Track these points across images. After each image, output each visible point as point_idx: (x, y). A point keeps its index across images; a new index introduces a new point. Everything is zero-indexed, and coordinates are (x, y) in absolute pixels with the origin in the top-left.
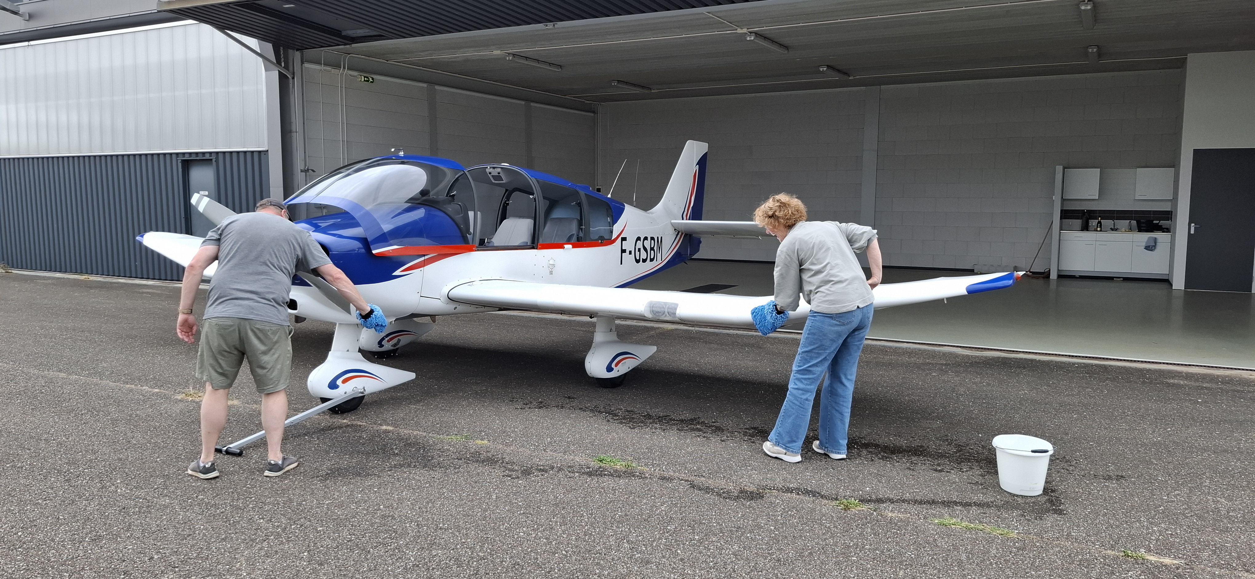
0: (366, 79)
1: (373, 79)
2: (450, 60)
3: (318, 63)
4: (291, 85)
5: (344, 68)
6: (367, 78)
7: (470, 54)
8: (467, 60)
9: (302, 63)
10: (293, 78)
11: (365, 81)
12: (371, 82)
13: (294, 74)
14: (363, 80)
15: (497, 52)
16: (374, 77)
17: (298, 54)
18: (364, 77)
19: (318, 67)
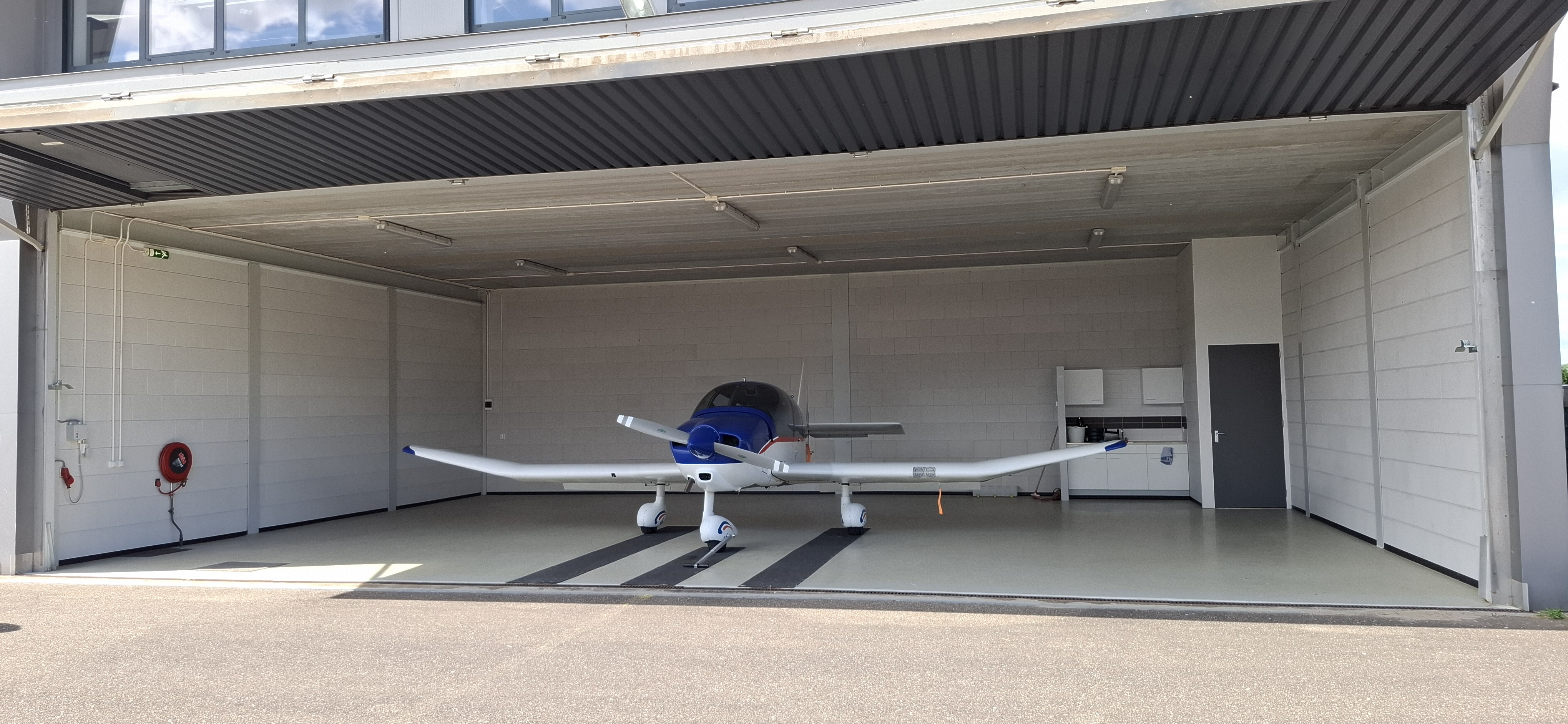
0: (157, 253)
1: (167, 253)
2: (289, 228)
3: (85, 229)
4: (39, 261)
5: (125, 237)
7: (323, 220)
8: (315, 229)
9: (59, 229)
10: (44, 250)
11: (155, 255)
12: (165, 257)
13: (45, 244)
14: (152, 254)
15: (364, 218)
16: (169, 250)
17: (53, 217)
18: (155, 251)
19: (82, 235)
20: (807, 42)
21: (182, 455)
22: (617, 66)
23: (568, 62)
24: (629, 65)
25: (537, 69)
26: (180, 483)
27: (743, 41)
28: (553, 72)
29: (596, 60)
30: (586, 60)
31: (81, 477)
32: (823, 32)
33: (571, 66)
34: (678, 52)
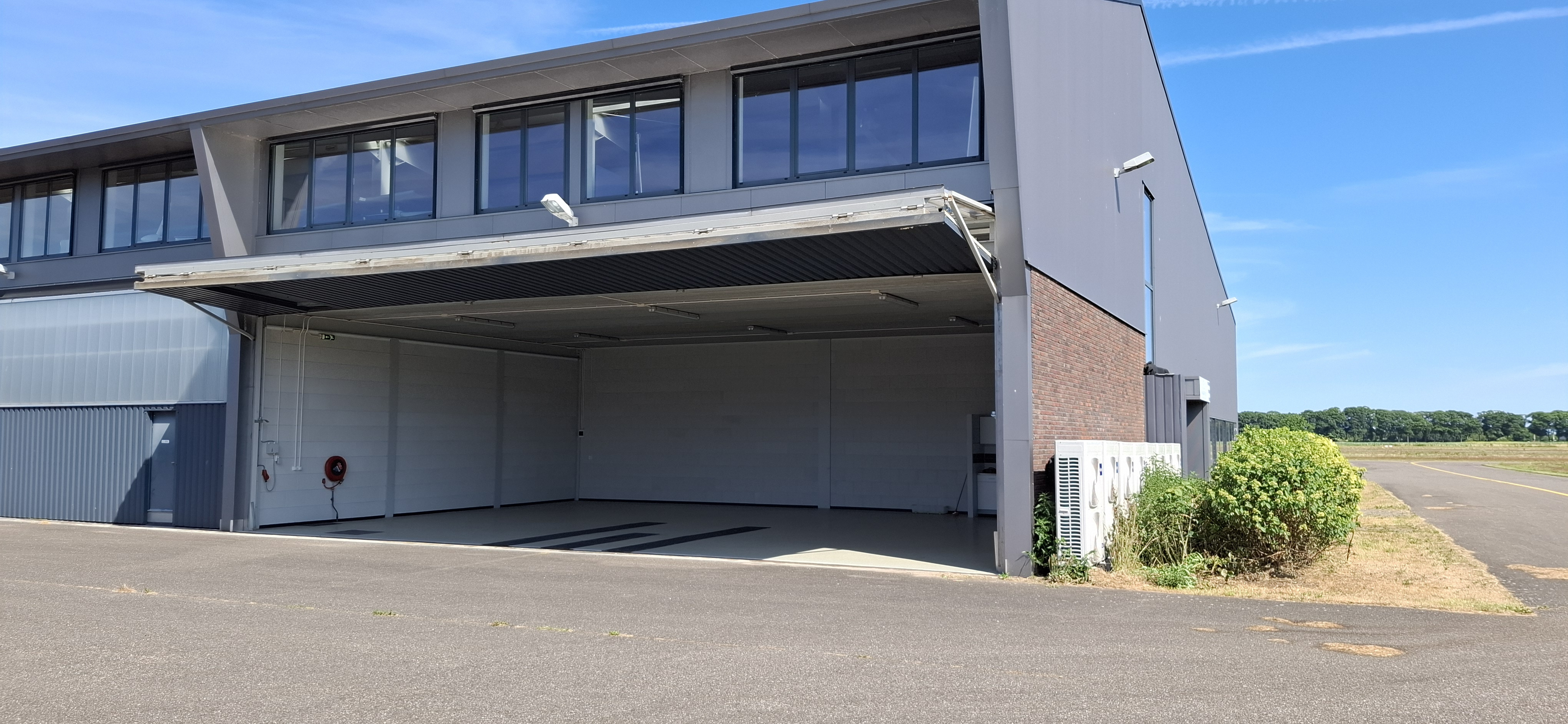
1: (334, 337)
2: (408, 319)
3: (282, 326)
4: (252, 346)
5: (305, 328)
6: (328, 336)
7: (421, 316)
9: (264, 325)
10: (254, 340)
11: (325, 338)
12: (332, 339)
13: (255, 336)
15: (445, 315)
16: (334, 334)
17: (260, 320)
18: (326, 335)
19: (279, 329)
20: (586, 248)
21: (340, 465)
22: (499, 258)
23: (476, 255)
24: (504, 258)
25: (462, 259)
26: (338, 481)
27: (557, 246)
28: (469, 260)
29: (490, 254)
30: (485, 255)
31: (275, 475)
32: (593, 243)
33: (478, 257)
34: (527, 251)
